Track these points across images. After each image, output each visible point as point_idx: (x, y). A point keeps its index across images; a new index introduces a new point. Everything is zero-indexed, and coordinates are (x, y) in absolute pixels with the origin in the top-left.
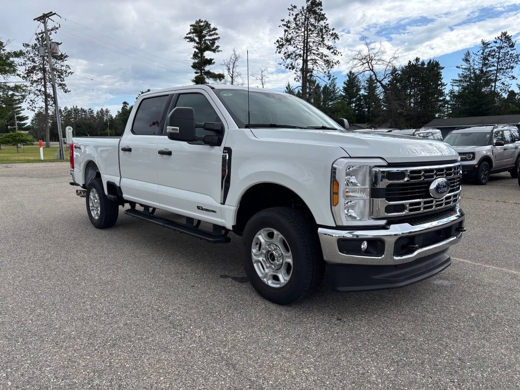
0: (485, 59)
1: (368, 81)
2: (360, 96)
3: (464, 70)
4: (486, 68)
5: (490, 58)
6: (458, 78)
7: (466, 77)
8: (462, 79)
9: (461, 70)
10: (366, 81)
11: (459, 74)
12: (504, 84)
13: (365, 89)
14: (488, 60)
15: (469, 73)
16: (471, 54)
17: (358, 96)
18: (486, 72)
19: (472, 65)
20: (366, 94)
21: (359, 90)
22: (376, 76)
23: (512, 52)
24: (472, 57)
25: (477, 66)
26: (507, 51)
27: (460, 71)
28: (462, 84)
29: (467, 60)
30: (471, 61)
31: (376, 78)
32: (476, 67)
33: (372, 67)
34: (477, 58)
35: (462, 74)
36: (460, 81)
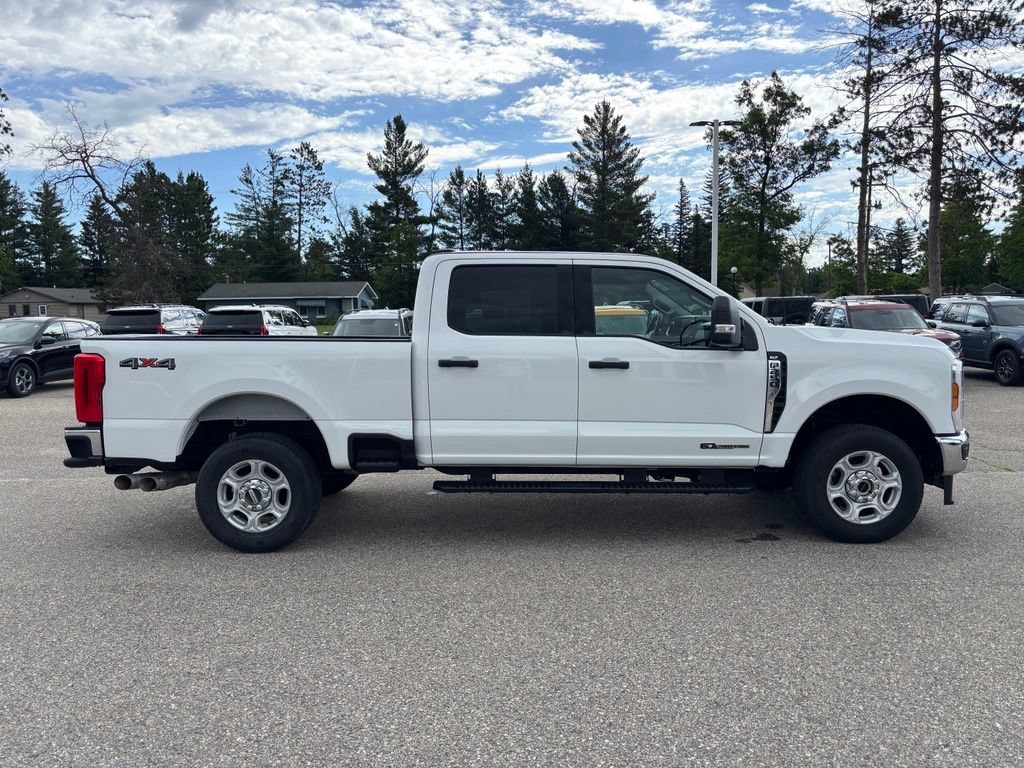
0: (278, 182)
1: (39, 194)
2: (24, 226)
3: (245, 199)
4: (281, 199)
5: (286, 183)
6: (235, 212)
7: (248, 210)
8: (243, 214)
9: (239, 196)
10: (35, 196)
11: (237, 205)
12: (314, 230)
13: (35, 211)
14: (284, 186)
15: (253, 204)
16: (254, 172)
17: (20, 225)
18: (282, 205)
19: (256, 190)
20: (36, 222)
21: (20, 212)
22: (102, 190)
23: (321, 178)
24: (256, 178)
25: (266, 194)
26: (311, 174)
27: (239, 200)
28: (243, 222)
29: (248, 181)
30: (255, 183)
31: (104, 194)
32: (263, 195)
33: (91, 170)
34: (263, 179)
35: (242, 205)
36: (240, 217)
